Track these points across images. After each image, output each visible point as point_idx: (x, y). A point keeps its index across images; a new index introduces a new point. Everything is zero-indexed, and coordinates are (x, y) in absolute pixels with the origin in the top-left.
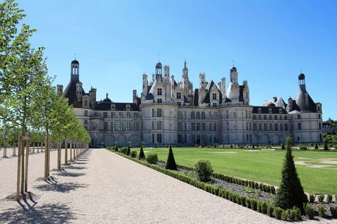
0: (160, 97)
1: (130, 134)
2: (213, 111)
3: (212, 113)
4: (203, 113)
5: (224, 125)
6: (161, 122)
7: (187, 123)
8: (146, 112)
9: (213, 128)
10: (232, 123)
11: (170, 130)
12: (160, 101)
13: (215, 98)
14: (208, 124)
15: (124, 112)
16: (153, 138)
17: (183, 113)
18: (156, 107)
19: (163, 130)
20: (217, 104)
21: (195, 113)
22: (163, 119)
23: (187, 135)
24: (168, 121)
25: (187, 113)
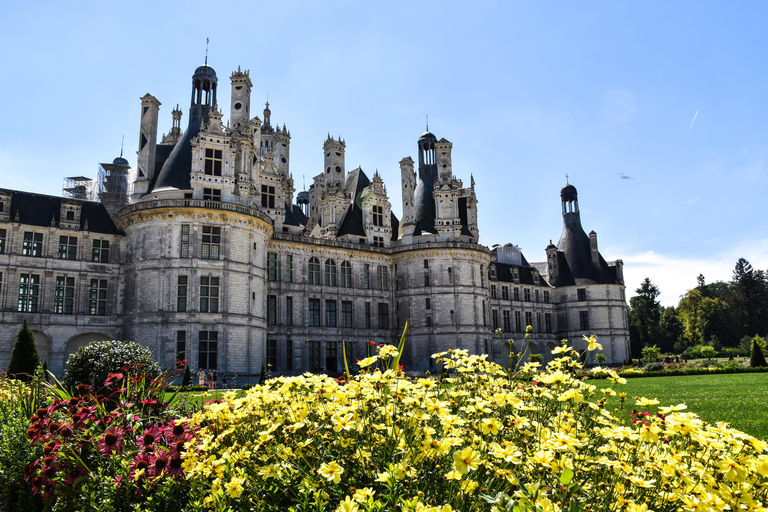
0: (213, 182)
1: (72, 332)
2: (376, 261)
3: (373, 269)
4: (346, 264)
5: (413, 309)
6: (216, 280)
7: (297, 298)
8: (155, 238)
9: (375, 320)
10: (443, 302)
11: (250, 316)
12: (212, 197)
13: (378, 221)
14: (360, 302)
15: (52, 235)
16: (181, 346)
17: (284, 258)
18: (199, 219)
19: (226, 314)
20: (387, 241)
21: (323, 264)
22: (226, 270)
23: (297, 341)
24: (243, 279)
25: (296, 260)
